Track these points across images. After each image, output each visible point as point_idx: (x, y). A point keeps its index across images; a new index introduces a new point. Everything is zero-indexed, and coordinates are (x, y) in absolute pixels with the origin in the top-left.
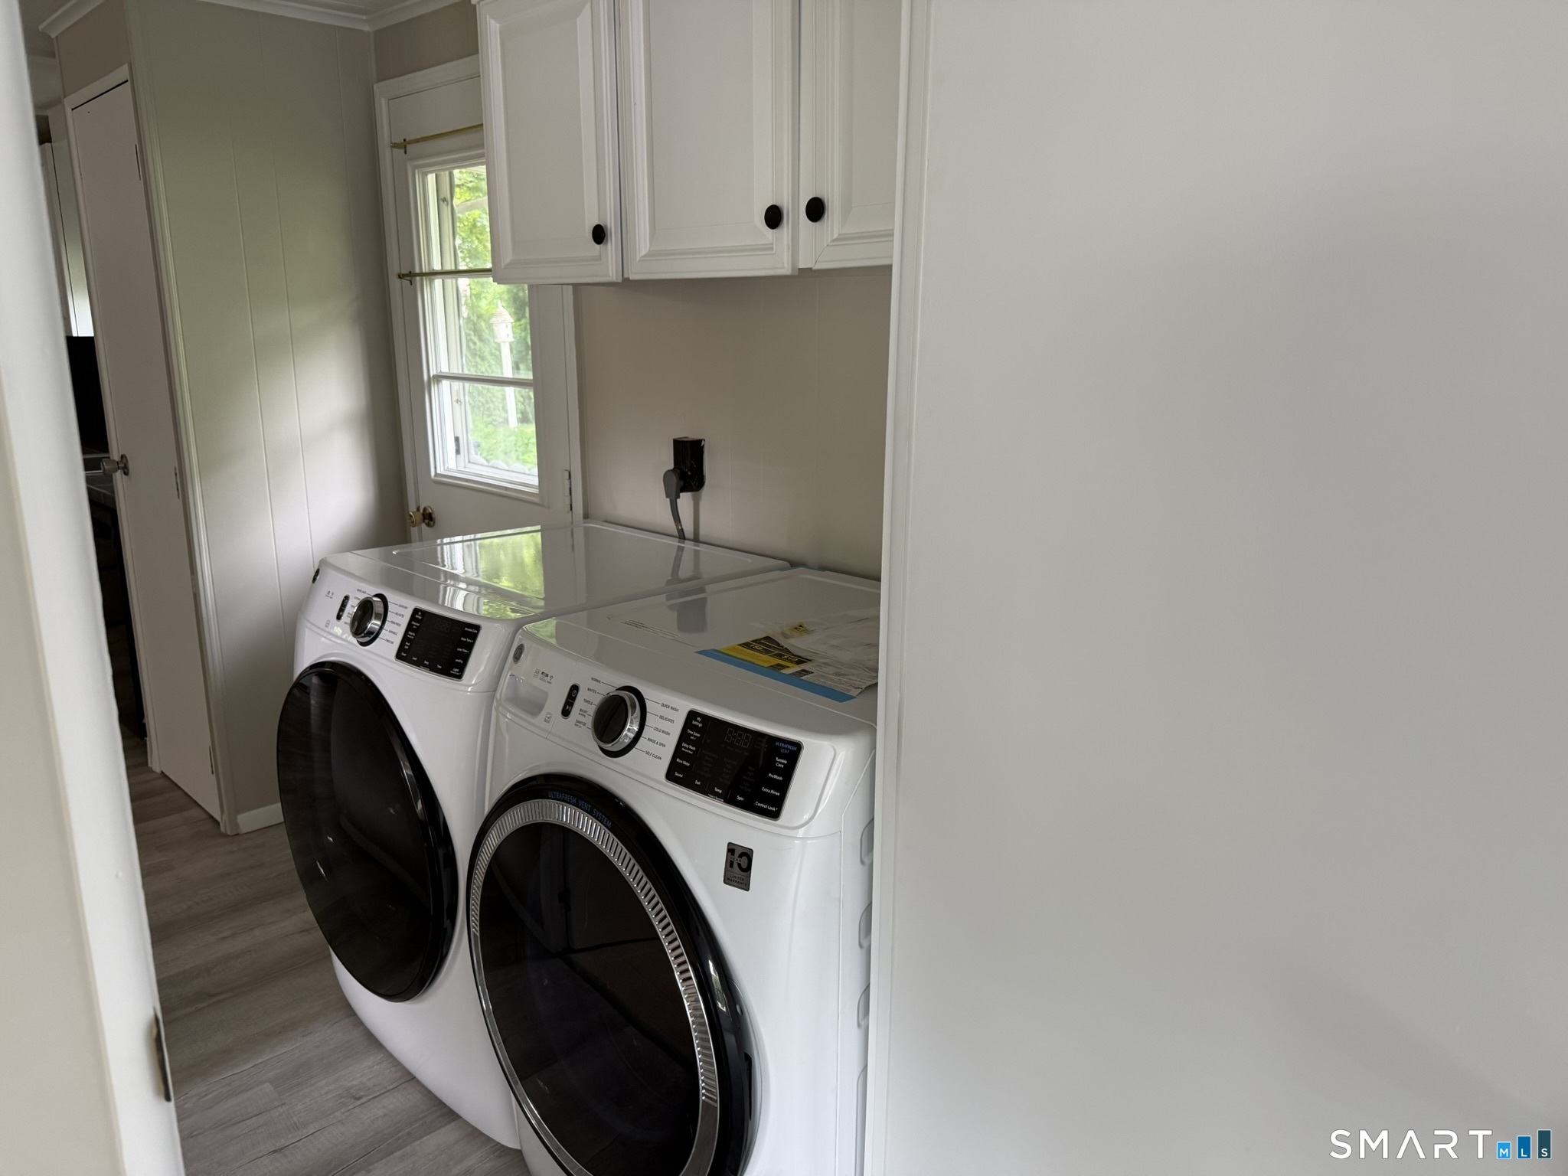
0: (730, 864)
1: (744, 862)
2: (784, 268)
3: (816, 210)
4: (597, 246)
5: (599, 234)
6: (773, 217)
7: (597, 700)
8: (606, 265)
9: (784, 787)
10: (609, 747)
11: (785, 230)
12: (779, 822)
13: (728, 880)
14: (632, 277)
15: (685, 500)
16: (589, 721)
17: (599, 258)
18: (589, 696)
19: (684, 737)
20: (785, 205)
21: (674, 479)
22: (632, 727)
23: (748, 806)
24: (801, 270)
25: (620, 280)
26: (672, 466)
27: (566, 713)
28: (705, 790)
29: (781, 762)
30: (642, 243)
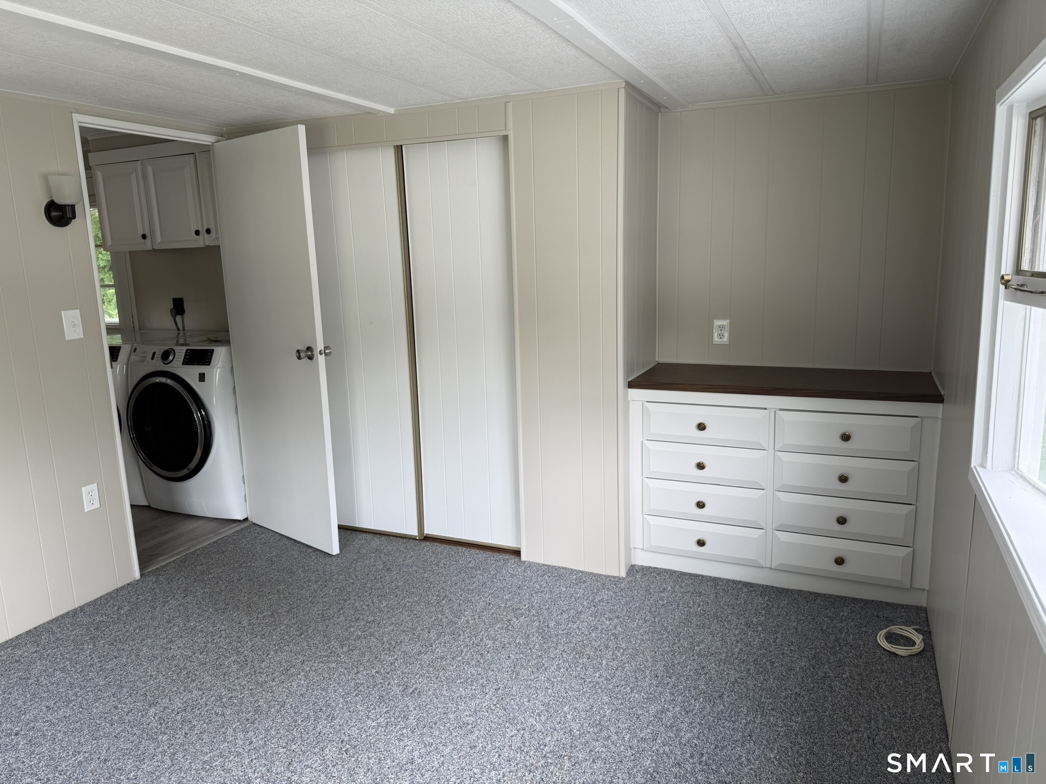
0: (200, 377)
1: (203, 376)
2: (202, 245)
3: (208, 231)
4: (143, 240)
5: (144, 237)
6: (197, 233)
7: (161, 354)
8: (148, 245)
9: (211, 359)
10: (166, 362)
11: (201, 236)
12: (211, 365)
13: (200, 381)
14: (156, 248)
15: (178, 318)
16: (160, 359)
17: (144, 243)
18: (159, 353)
19: (186, 355)
20: (200, 229)
21: (174, 311)
22: (171, 358)
23: (203, 364)
24: (206, 246)
25: (152, 249)
26: (173, 307)
27: (152, 359)
28: (193, 364)
29: (209, 354)
30: (159, 239)
